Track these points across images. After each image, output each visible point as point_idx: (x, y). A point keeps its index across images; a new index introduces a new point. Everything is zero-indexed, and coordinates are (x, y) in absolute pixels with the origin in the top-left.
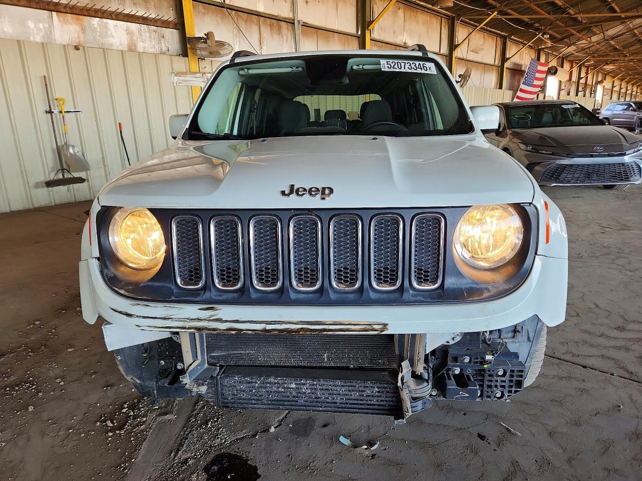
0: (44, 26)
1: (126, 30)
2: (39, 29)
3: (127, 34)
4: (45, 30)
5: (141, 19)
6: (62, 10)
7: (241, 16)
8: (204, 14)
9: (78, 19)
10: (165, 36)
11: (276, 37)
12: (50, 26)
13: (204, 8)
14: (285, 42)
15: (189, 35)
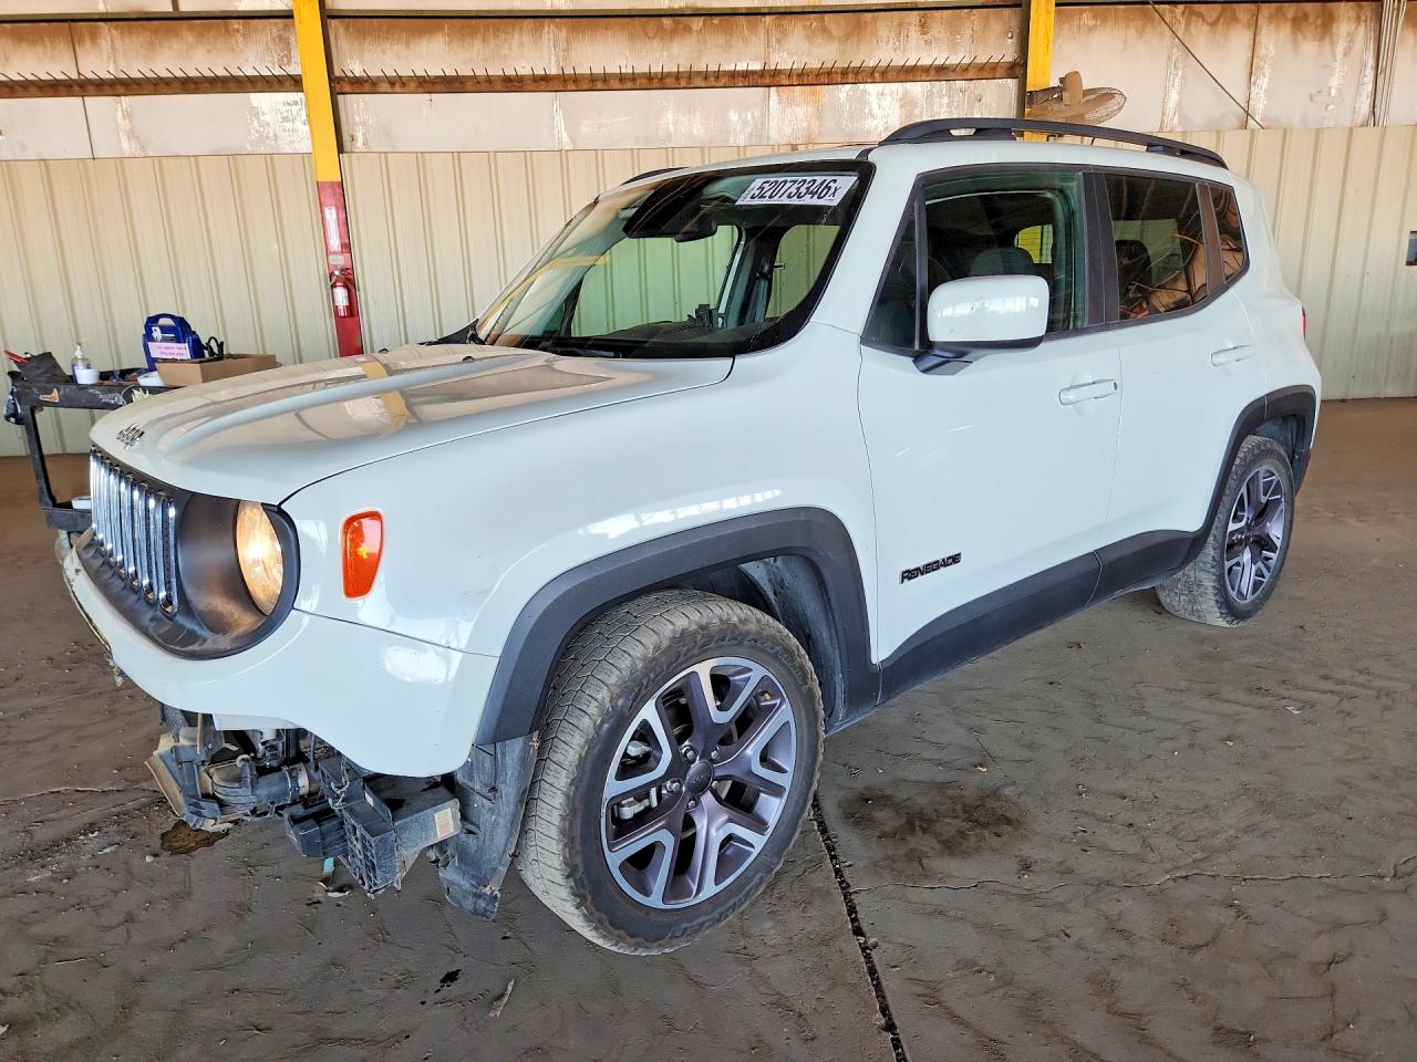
0: (753, 116)
1: (901, 99)
2: (745, 123)
3: (902, 107)
4: (754, 122)
5: (933, 73)
6: (784, 82)
7: (1200, 15)
8: (1091, 29)
9: (813, 94)
10: (984, 99)
11: (1309, 47)
12: (763, 115)
13: (1095, 17)
14: (1339, 56)
15: (1034, 86)
